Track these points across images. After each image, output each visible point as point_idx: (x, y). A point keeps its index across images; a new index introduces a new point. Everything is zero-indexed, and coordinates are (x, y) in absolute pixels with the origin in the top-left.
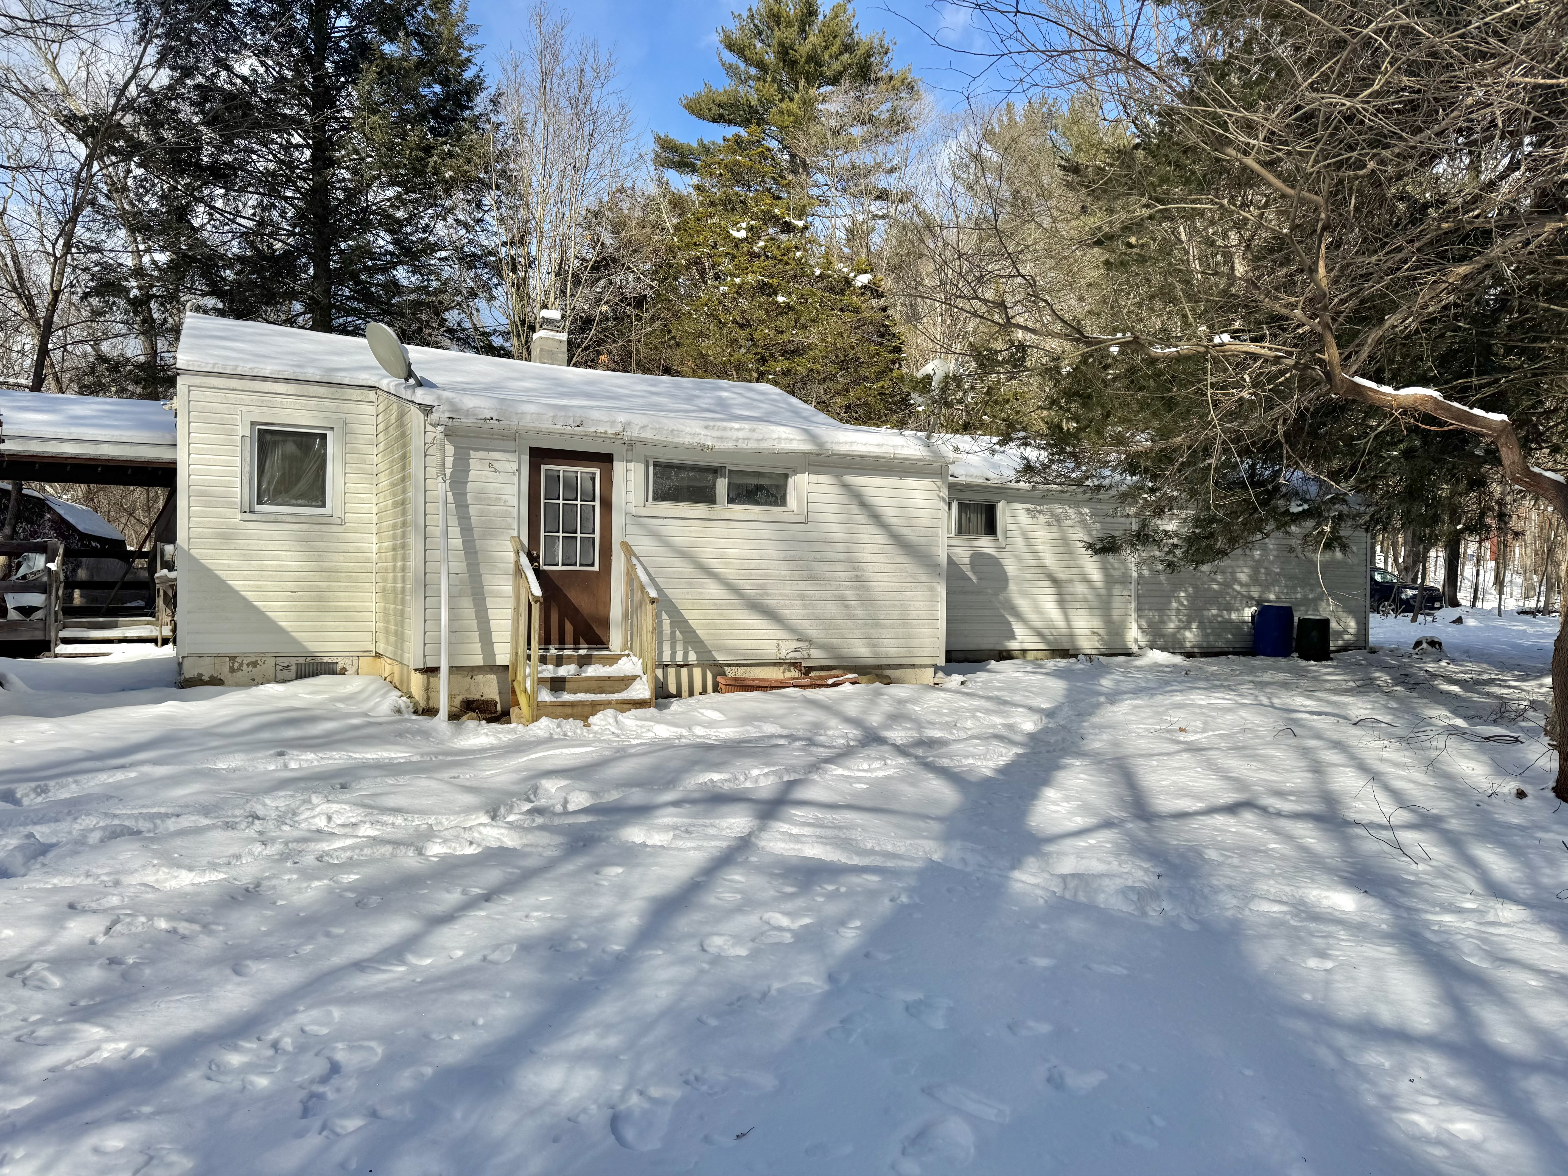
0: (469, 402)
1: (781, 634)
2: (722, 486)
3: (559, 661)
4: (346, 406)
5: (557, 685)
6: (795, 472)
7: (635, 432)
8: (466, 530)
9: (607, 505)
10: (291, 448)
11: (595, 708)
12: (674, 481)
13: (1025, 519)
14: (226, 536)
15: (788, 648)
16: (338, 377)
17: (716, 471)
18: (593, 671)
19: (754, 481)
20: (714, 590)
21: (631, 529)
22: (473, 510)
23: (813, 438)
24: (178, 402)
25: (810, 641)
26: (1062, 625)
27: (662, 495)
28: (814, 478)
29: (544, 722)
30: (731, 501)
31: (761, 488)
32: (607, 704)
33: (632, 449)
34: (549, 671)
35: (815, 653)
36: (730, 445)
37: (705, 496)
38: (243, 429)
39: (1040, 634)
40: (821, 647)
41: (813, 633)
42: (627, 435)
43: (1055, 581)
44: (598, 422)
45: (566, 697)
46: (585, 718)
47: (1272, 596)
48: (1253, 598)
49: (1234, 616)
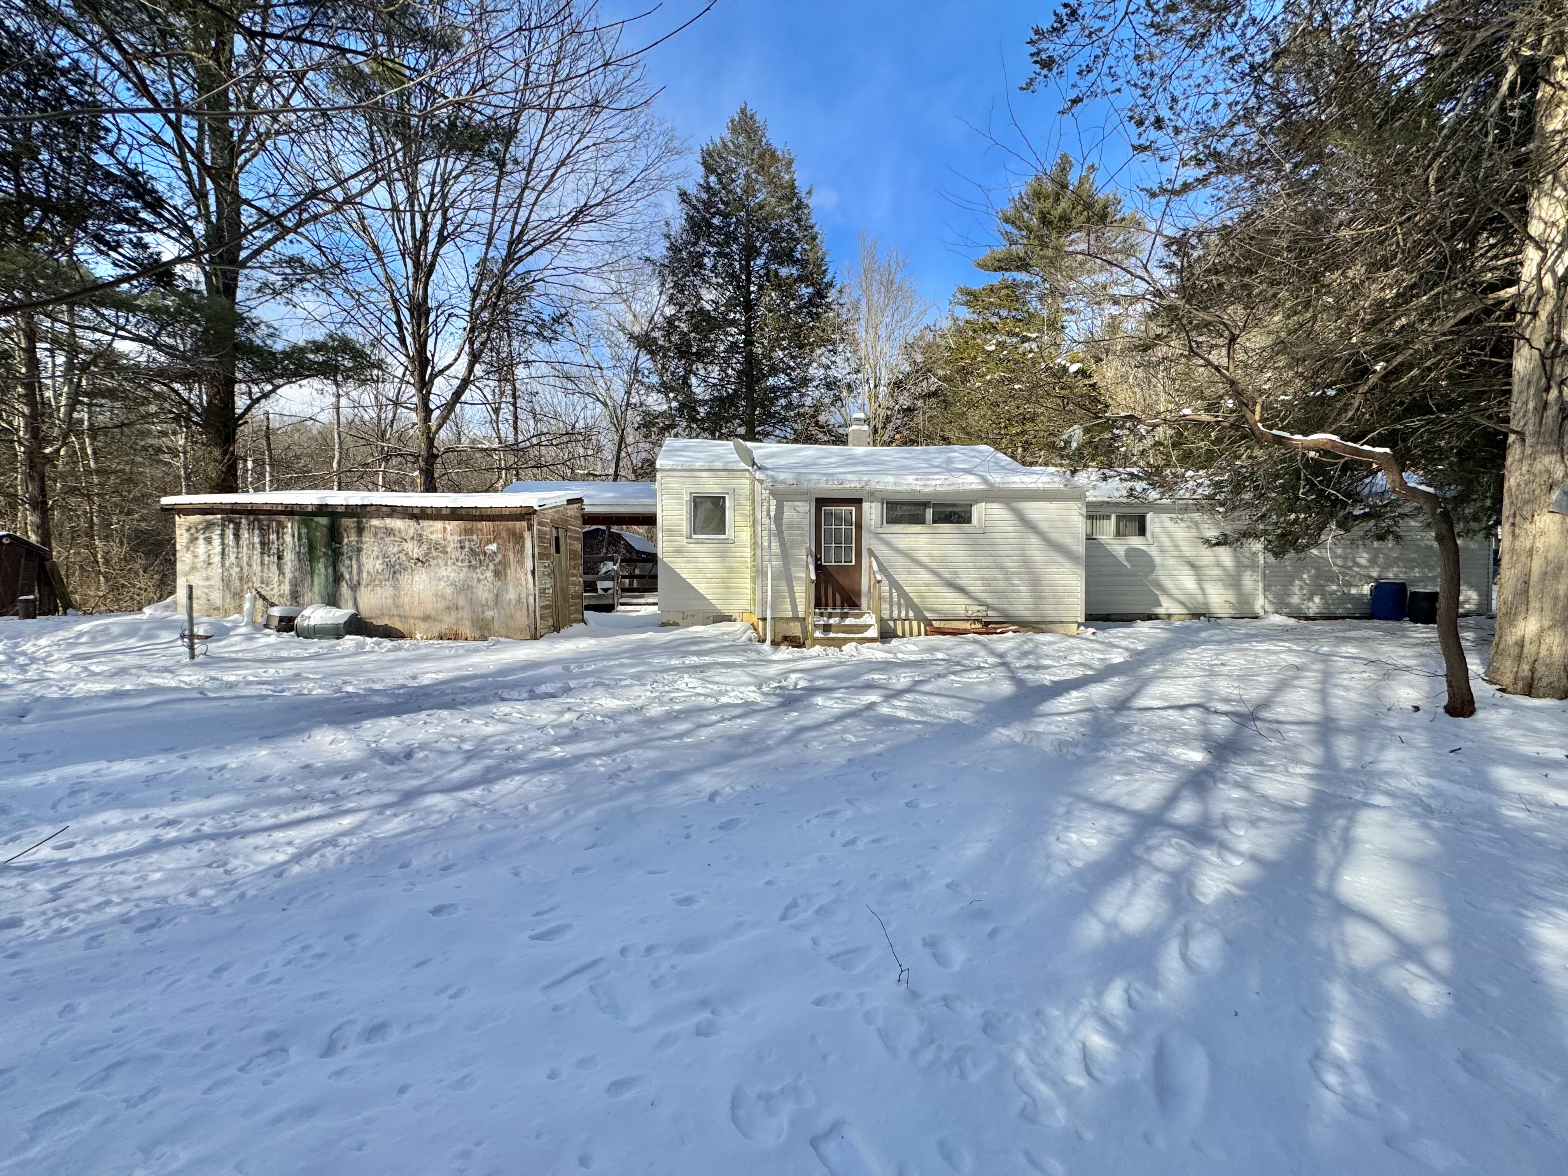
0: (782, 476)
1: (968, 601)
2: (929, 513)
3: (830, 616)
4: (735, 481)
5: (827, 628)
6: (976, 502)
7: (873, 486)
8: (782, 544)
9: (859, 526)
10: (709, 505)
11: (845, 641)
12: (899, 512)
13: (1170, 525)
14: (679, 551)
15: (974, 610)
16: (730, 467)
17: (925, 505)
18: (848, 621)
19: (950, 509)
20: (925, 576)
21: (874, 541)
22: (786, 533)
23: (985, 481)
24: (657, 485)
25: (988, 606)
26: (1200, 597)
27: (892, 521)
28: (989, 505)
29: (817, 647)
30: (934, 522)
31: (955, 513)
32: (852, 640)
33: (873, 495)
34: (822, 621)
35: (990, 613)
36: (931, 489)
37: (919, 520)
38: (686, 497)
39: (1182, 603)
40: (994, 609)
41: (989, 601)
42: (868, 488)
43: (1193, 566)
44: (851, 481)
45: (832, 635)
46: (840, 647)
47: (1391, 575)
48: (1371, 577)
49: (1354, 591)
